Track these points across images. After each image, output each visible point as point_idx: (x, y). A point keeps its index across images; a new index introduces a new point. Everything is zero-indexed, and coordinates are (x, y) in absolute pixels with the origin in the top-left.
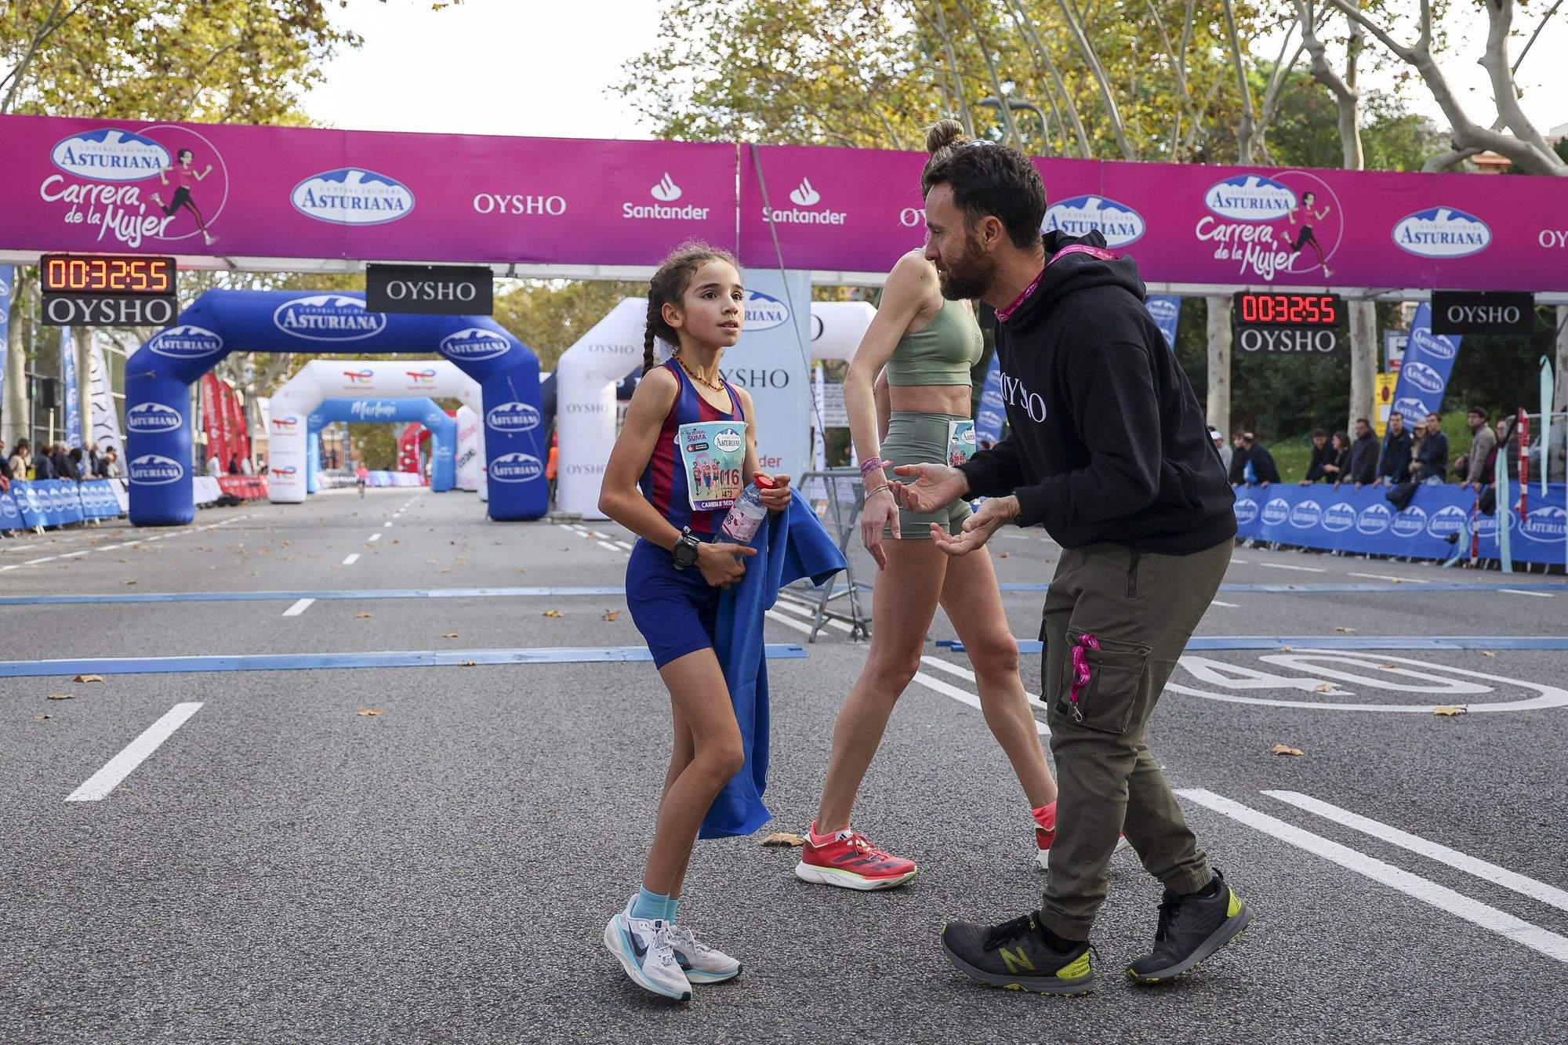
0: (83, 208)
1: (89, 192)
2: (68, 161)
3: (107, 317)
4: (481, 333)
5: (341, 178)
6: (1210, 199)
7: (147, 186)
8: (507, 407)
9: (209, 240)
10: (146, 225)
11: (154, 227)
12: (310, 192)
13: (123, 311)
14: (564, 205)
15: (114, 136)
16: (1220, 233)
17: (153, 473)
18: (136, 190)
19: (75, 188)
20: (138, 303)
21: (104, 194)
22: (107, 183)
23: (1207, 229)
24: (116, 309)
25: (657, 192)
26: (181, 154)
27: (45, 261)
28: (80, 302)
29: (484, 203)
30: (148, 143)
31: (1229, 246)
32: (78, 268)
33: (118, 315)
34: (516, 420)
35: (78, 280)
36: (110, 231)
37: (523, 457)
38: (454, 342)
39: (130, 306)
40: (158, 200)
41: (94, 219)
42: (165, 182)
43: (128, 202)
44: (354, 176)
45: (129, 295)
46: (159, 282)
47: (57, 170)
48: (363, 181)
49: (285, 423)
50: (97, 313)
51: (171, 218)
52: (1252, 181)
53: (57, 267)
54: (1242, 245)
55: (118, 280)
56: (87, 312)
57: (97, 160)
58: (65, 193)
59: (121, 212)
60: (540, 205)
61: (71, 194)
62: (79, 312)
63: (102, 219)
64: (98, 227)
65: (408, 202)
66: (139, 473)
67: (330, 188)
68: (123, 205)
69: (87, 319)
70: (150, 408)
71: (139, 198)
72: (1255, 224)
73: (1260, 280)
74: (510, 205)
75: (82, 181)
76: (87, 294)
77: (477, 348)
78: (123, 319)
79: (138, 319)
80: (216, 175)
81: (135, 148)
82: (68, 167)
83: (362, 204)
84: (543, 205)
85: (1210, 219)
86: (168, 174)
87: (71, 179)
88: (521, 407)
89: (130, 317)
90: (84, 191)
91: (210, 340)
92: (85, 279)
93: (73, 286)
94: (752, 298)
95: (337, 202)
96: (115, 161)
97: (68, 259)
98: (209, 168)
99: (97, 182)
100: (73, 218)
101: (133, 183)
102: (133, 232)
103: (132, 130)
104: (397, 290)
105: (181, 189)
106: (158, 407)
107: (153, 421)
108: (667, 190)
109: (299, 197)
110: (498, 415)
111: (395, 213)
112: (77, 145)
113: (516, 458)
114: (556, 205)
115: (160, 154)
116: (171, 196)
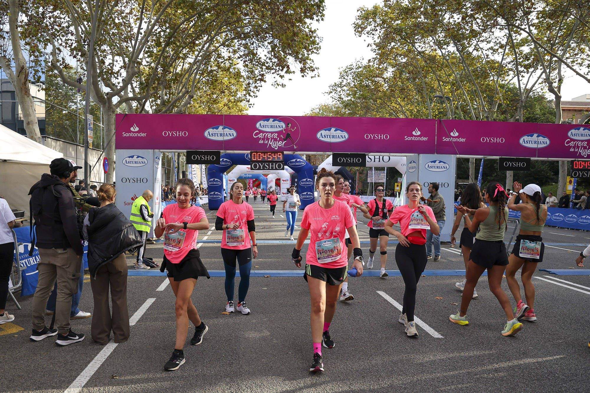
0: (263, 139)
1: (265, 135)
2: (260, 127)
3: (267, 168)
4: (298, 160)
5: (329, 130)
6: (569, 134)
7: (279, 133)
8: (305, 180)
9: (295, 147)
10: (279, 143)
11: (281, 144)
12: (321, 134)
13: (271, 166)
14: (388, 137)
15: (271, 120)
16: (572, 144)
17: (215, 196)
19: (262, 134)
20: (274, 164)
21: (269, 135)
22: (269, 132)
23: (568, 143)
24: (269, 165)
25: (414, 133)
26: (288, 124)
27: (251, 153)
28: (260, 164)
29: (367, 136)
30: (280, 122)
31: (574, 147)
32: (259, 155)
33: (269, 167)
34: (307, 183)
35: (259, 158)
36: (270, 145)
37: (309, 193)
38: (291, 162)
39: (272, 165)
40: (282, 137)
41: (266, 142)
42: (284, 132)
43: (274, 137)
44: (333, 129)
45: (272, 162)
46: (280, 158)
47: (257, 129)
48: (335, 131)
49: (232, 180)
50: (264, 167)
51: (285, 141)
52: (582, 129)
53: (254, 155)
54: (578, 147)
55: (270, 158)
56: (262, 166)
57: (267, 126)
58: (259, 135)
59: (273, 140)
61: (261, 136)
62: (260, 166)
63: (268, 142)
64: (267, 144)
65: (347, 136)
66: (211, 196)
67: (327, 133)
69: (262, 168)
70: (214, 180)
71: (278, 136)
72: (582, 141)
73: (583, 157)
74: (374, 137)
75: (263, 132)
76: (261, 162)
77: (297, 164)
79: (274, 168)
80: (297, 129)
81: (277, 123)
82: (260, 128)
83: (335, 137)
84: (383, 137)
85: (569, 140)
86: (285, 130)
87: (261, 131)
88: (308, 180)
89: (272, 168)
91: (228, 162)
92: (261, 158)
93: (258, 160)
94: (439, 163)
95: (329, 136)
96: (271, 127)
97: (257, 152)
98: (295, 128)
99: (267, 132)
100: (261, 142)
101: (276, 132)
102: (276, 145)
103: (276, 118)
104: (340, 160)
105: (288, 134)
106: (216, 179)
107: (214, 183)
108: (417, 133)
109: (319, 135)
110: (302, 182)
111: (344, 139)
112: (262, 122)
113: (307, 193)
114: (386, 137)
115: (283, 125)
116: (286, 136)
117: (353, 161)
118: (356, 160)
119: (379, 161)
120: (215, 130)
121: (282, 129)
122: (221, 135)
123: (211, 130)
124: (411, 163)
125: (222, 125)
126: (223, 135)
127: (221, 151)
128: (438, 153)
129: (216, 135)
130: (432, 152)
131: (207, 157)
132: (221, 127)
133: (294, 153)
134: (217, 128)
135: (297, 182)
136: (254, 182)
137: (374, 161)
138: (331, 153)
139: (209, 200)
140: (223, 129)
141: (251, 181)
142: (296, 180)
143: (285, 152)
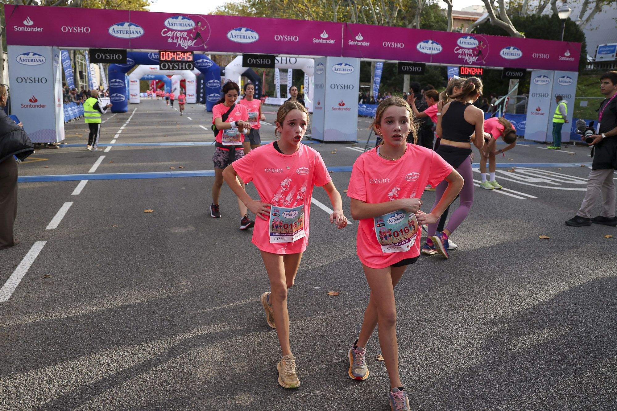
0: (172, 38)
1: (174, 34)
3: (176, 68)
4: (205, 60)
5: (240, 30)
6: (458, 42)
7: (189, 32)
8: (212, 81)
9: (205, 47)
10: (189, 43)
11: (191, 43)
12: (232, 34)
13: (180, 66)
14: (298, 39)
15: (180, 18)
17: (117, 98)
18: (186, 33)
19: (170, 32)
20: (184, 64)
21: (178, 34)
22: (179, 31)
24: (178, 65)
25: (322, 36)
26: (198, 23)
27: (160, 52)
28: (169, 64)
29: (277, 38)
30: (189, 20)
32: (168, 54)
33: (179, 67)
34: (214, 85)
35: (169, 58)
36: (180, 44)
37: (216, 95)
38: (197, 63)
39: (182, 65)
40: (192, 35)
41: (175, 41)
42: (194, 31)
43: (184, 36)
44: (244, 29)
45: (182, 62)
46: (190, 58)
48: (246, 31)
49: (134, 82)
50: (174, 67)
51: (195, 41)
52: (469, 38)
53: (163, 54)
55: (179, 58)
56: (171, 66)
57: (176, 24)
58: (168, 34)
59: (182, 39)
60: (292, 38)
61: (169, 34)
62: (169, 66)
63: (177, 41)
64: (176, 43)
65: (257, 37)
66: (113, 98)
67: (238, 33)
68: (183, 37)
69: (171, 68)
70: (116, 80)
71: (187, 35)
74: (284, 38)
75: (172, 30)
76: (171, 62)
77: (204, 64)
78: (180, 68)
79: (184, 68)
80: (207, 28)
81: (186, 21)
82: (168, 26)
83: (246, 37)
84: (293, 38)
86: (195, 29)
87: (169, 30)
88: (216, 81)
89: (182, 68)
90: (172, 33)
91: (131, 61)
92: (170, 57)
93: (167, 59)
94: (345, 65)
95: (239, 37)
96: (181, 25)
97: (166, 52)
98: (205, 27)
99: (176, 31)
100: (170, 41)
101: (185, 31)
102: (186, 44)
103: (185, 16)
104: (250, 61)
105: (198, 33)
106: (118, 80)
107: (116, 84)
108: (324, 35)
109: (229, 35)
110: (209, 83)
111: (254, 40)
112: (170, 20)
113: (214, 95)
114: (296, 39)
115: (192, 23)
116: (195, 35)
117: (263, 62)
118: (265, 61)
119: (286, 63)
120: (120, 26)
121: (190, 28)
122: (127, 32)
123: (116, 27)
124: (318, 65)
125: (127, 21)
126: (129, 32)
127: (128, 50)
128: (345, 56)
129: (122, 32)
130: (338, 55)
131: (113, 55)
132: (126, 24)
133: (204, 53)
134: (122, 25)
135: (203, 84)
136: (157, 83)
137: (282, 63)
138: (241, 54)
139: (111, 102)
140: (129, 26)
141: (155, 82)
142: (202, 81)
143: (195, 52)
